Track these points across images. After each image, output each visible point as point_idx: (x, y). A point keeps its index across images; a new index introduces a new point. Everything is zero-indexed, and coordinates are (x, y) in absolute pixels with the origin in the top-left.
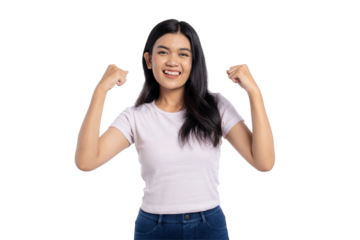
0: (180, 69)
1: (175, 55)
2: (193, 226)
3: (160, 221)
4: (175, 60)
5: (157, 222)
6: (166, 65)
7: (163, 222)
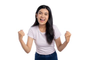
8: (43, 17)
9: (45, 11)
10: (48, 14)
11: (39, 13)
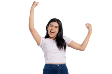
0: (54, 31)
1: (54, 27)
2: (60, 68)
3: (51, 66)
4: (54, 28)
5: (50, 67)
6: (51, 29)
7: (52, 67)
8: (53, 29)
9: (55, 24)
10: (58, 28)
11: (50, 25)
